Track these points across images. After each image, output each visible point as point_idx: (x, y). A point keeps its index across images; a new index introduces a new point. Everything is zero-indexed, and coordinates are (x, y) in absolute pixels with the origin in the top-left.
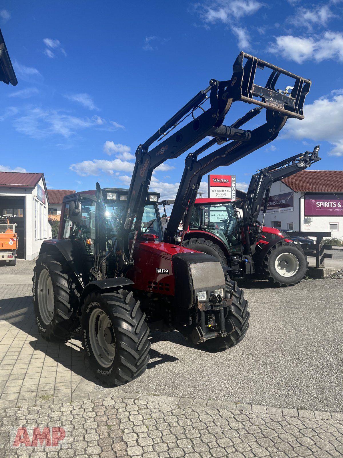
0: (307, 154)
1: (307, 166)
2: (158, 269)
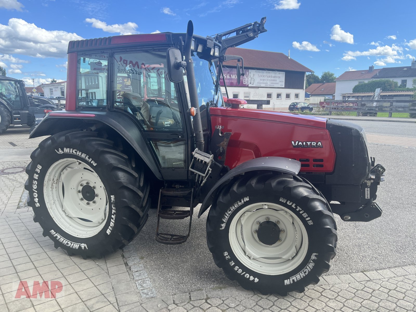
0: (256, 24)
1: (255, 36)
2: (297, 142)
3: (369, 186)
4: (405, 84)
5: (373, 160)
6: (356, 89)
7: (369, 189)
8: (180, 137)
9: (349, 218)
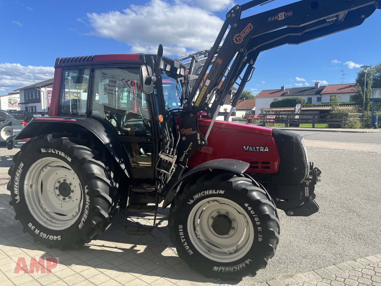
2: (248, 147)
3: (308, 186)
4: (311, 101)
5: (312, 165)
6: (273, 105)
7: (308, 188)
8: (149, 140)
9: (292, 213)
